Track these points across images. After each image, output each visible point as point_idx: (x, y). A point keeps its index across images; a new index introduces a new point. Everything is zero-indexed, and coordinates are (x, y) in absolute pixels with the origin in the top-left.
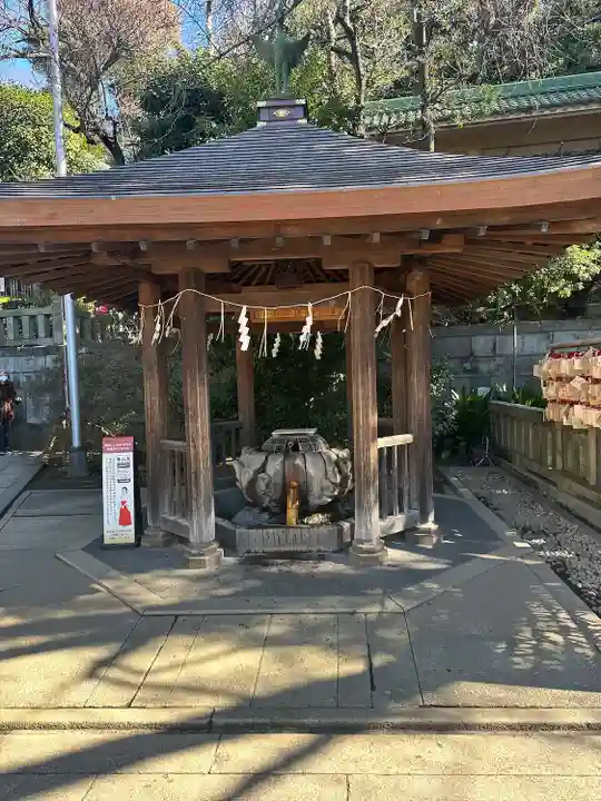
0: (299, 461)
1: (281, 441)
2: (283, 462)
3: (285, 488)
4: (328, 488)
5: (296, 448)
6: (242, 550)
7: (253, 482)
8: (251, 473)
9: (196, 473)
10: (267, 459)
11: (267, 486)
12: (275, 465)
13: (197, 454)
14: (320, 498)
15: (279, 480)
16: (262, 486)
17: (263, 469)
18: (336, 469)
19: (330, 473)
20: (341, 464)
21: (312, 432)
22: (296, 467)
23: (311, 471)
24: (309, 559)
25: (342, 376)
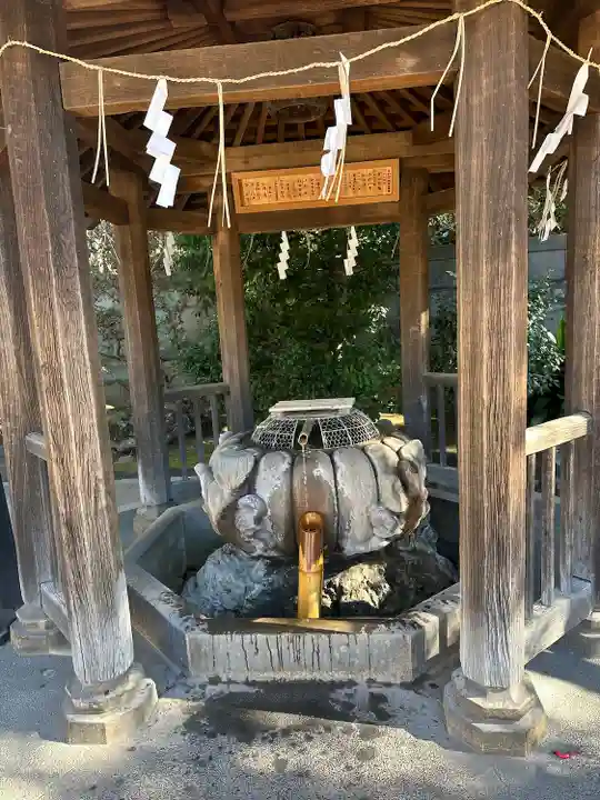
0: (322, 471)
1: (287, 427)
2: (291, 471)
3: (294, 529)
4: (382, 523)
5: (315, 440)
6: (199, 676)
7: (230, 511)
8: (227, 492)
9: (69, 525)
10: (257, 462)
11: (258, 520)
12: (273, 478)
13: (67, 478)
14: (367, 539)
15: (281, 510)
16: (246, 520)
17: (249, 486)
18: (399, 483)
19: (387, 494)
20: (408, 472)
21: (345, 405)
22: (315, 483)
23: (347, 490)
24: (345, 715)
25: (384, 310)
